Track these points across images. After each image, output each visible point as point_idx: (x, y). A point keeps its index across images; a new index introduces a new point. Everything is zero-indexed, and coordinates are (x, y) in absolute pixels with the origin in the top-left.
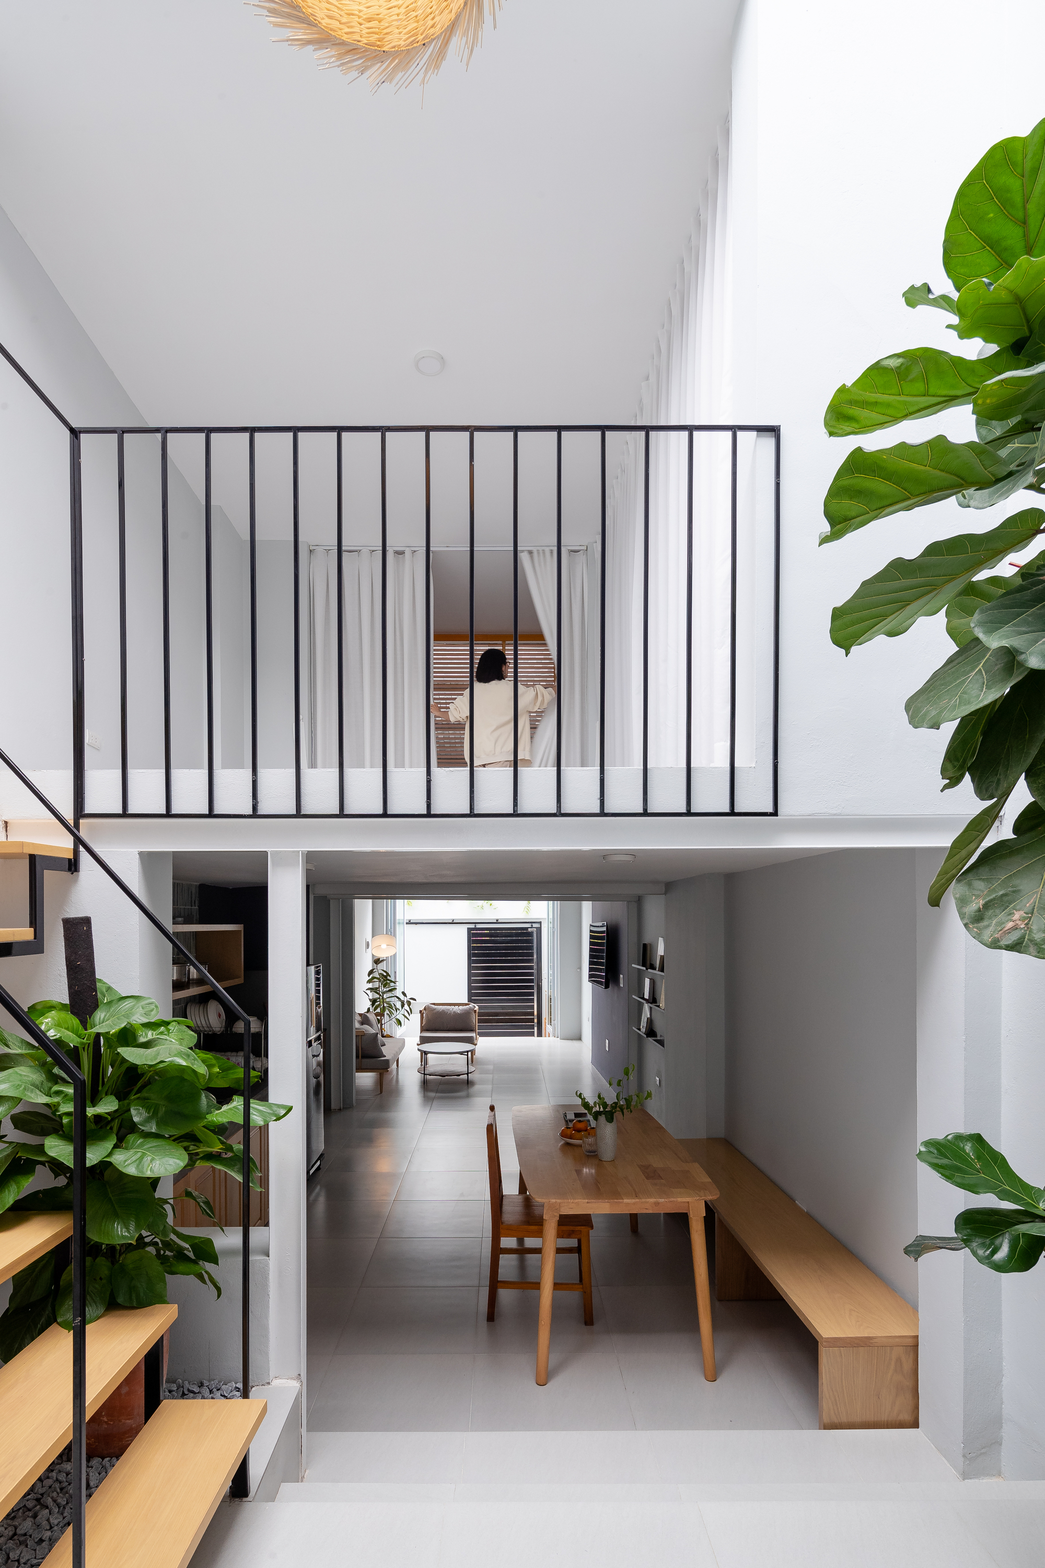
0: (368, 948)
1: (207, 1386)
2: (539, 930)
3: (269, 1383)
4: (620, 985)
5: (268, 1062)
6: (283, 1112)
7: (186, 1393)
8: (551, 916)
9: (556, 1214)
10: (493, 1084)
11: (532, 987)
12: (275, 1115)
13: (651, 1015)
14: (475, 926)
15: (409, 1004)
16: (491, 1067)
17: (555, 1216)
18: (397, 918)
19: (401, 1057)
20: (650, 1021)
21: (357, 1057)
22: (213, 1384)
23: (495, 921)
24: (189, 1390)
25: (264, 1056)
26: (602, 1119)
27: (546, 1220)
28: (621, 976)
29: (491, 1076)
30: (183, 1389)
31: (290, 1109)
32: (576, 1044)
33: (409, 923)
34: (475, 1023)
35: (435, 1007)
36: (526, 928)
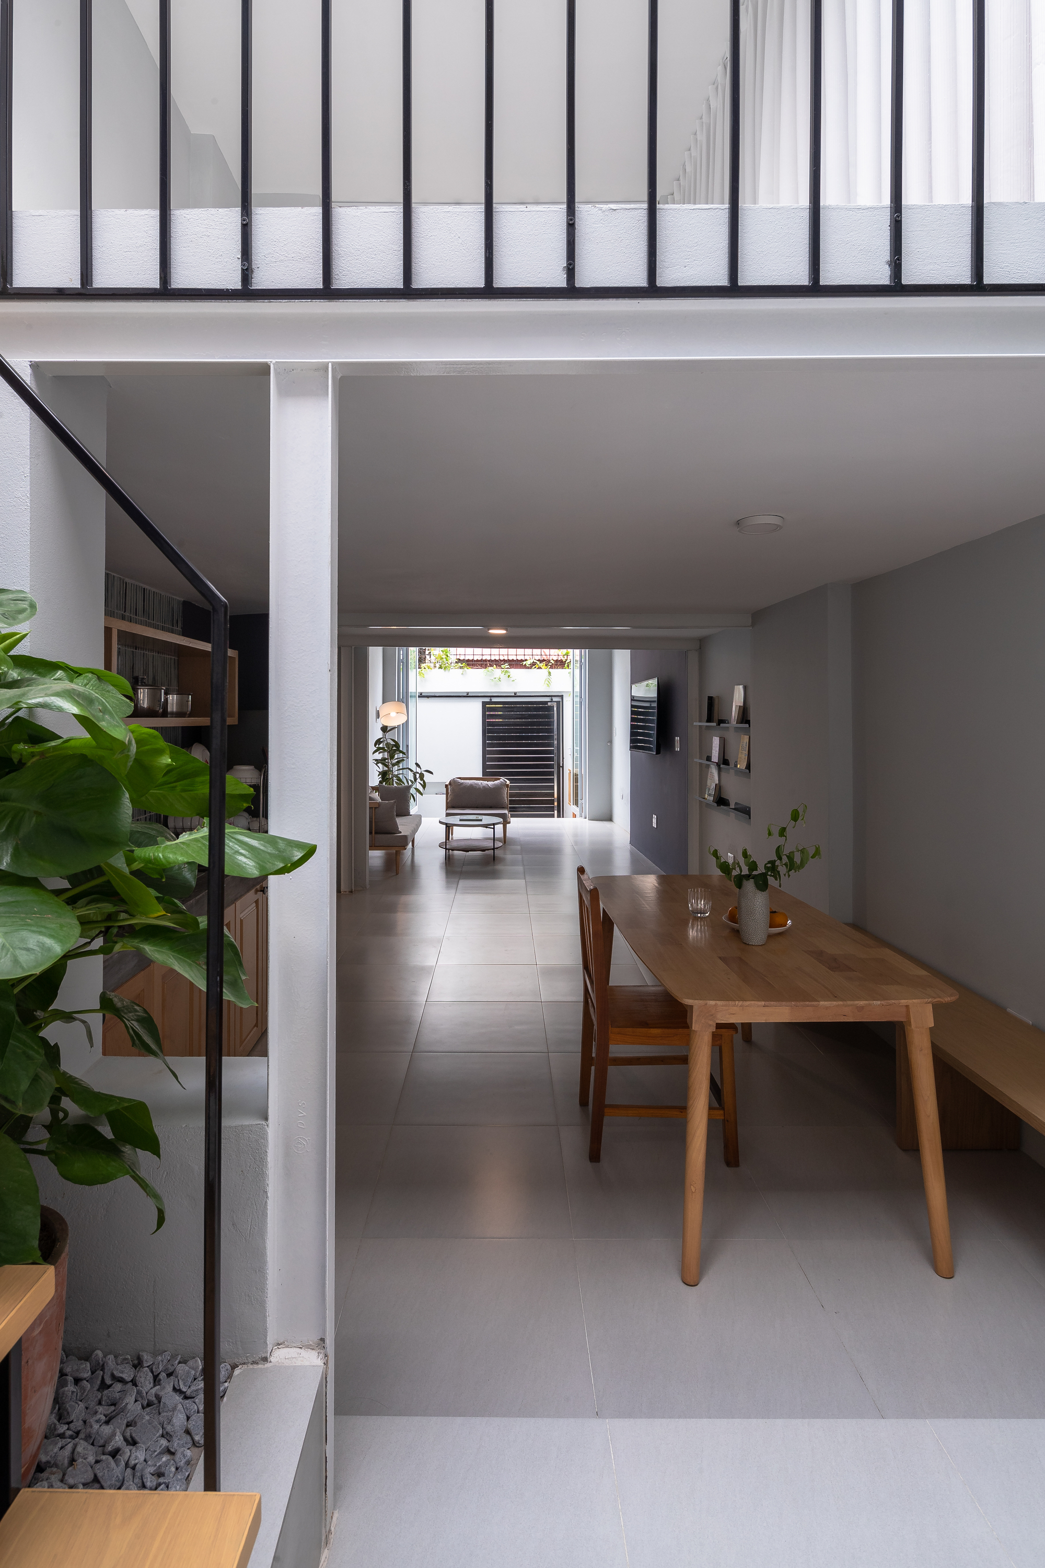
0: (378, 718)
1: (148, 1367)
2: (560, 705)
3: (265, 1359)
4: (675, 749)
5: (268, 823)
6: (298, 855)
7: (108, 1381)
8: (577, 689)
9: (711, 1023)
10: (523, 865)
11: (551, 766)
12: (283, 859)
13: (719, 780)
14: (491, 700)
15: (422, 776)
16: (519, 847)
17: (710, 1025)
18: (410, 691)
19: (417, 837)
20: (719, 788)
21: (371, 833)
22: (161, 1361)
23: (513, 695)
24: (113, 1377)
25: (263, 817)
26: (749, 885)
27: (696, 1032)
28: (677, 738)
29: (520, 857)
30: (104, 1373)
31: (310, 851)
32: (606, 824)
33: (421, 696)
34: (506, 798)
35: (463, 781)
36: (546, 703)
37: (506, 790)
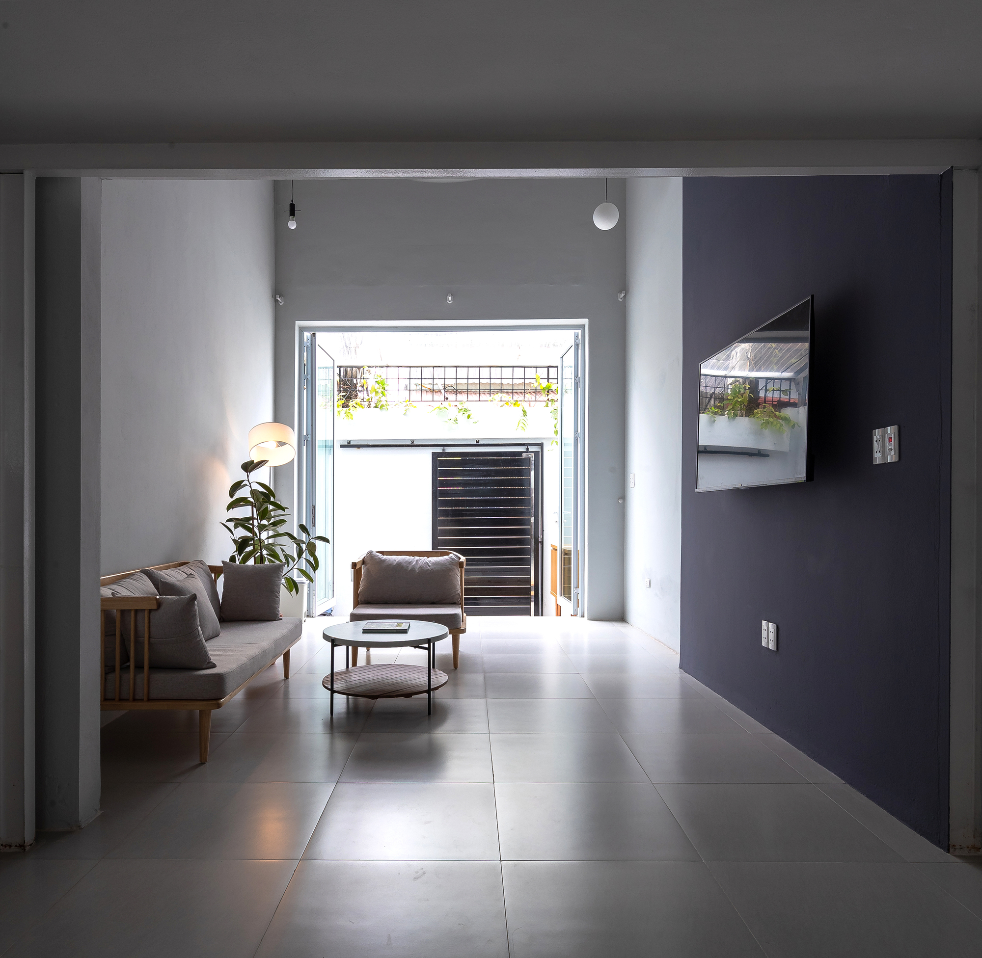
2: (539, 457)
11: (527, 542)
14: (444, 450)
23: (474, 443)
33: (348, 445)
34: (459, 587)
35: (385, 557)
36: (520, 453)
37: (458, 572)
